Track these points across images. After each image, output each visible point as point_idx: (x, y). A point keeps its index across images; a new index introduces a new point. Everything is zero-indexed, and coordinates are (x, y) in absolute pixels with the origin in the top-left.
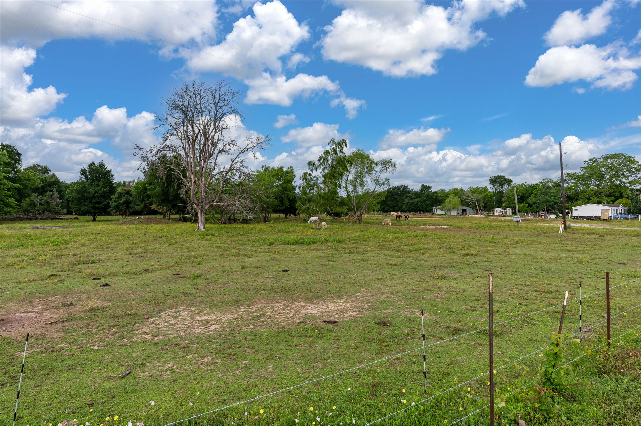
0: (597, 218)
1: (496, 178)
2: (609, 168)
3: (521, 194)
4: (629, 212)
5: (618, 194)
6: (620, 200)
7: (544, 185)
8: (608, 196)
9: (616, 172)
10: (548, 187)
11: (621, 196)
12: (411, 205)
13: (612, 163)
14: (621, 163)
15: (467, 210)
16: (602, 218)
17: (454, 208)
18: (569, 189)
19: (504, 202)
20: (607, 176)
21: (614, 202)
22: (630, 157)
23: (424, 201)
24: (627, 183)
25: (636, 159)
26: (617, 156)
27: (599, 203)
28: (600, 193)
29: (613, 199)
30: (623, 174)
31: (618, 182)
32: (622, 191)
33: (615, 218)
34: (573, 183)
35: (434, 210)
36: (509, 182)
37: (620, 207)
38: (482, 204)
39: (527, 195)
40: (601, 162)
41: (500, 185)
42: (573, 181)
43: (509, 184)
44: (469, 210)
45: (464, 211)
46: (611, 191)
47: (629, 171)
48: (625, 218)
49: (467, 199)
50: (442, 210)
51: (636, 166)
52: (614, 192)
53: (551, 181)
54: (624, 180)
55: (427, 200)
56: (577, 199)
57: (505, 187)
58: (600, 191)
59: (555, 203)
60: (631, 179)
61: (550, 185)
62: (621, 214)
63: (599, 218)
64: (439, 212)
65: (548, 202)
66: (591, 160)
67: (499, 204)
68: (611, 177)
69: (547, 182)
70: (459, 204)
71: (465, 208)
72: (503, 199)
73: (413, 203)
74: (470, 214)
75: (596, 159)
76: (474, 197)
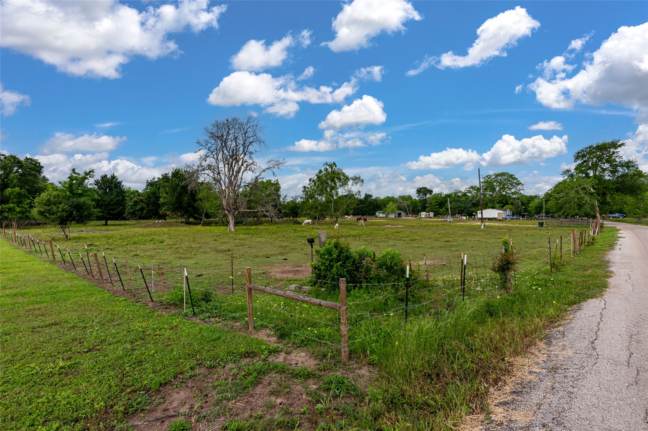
0: (495, 219)
1: (421, 189)
2: (499, 182)
3: (440, 201)
4: (513, 215)
5: (504, 202)
6: (507, 206)
7: (455, 194)
8: (499, 203)
9: (504, 186)
10: (458, 196)
11: (507, 203)
12: (357, 210)
13: (501, 179)
14: (506, 179)
15: (402, 214)
16: (498, 219)
17: (393, 212)
18: (473, 197)
19: (427, 207)
20: (498, 189)
21: (502, 207)
22: (512, 175)
23: (367, 206)
24: (510, 194)
25: (516, 176)
26: (503, 174)
27: (493, 208)
28: (493, 201)
29: (502, 205)
30: (508, 187)
31: (504, 193)
32: (508, 199)
33: (506, 219)
34: (475, 193)
35: (377, 214)
36: (431, 192)
37: (508, 211)
38: (411, 209)
39: (444, 202)
40: (493, 179)
41: (424, 194)
42: (475, 192)
43: (431, 194)
44: (403, 214)
45: (400, 215)
46: (500, 199)
47: (512, 185)
48: (512, 219)
49: (400, 205)
50: (383, 214)
51: (516, 182)
52: (502, 200)
53: (461, 192)
54: (509, 192)
55: (370, 206)
56: (478, 205)
57: (427, 196)
58: (493, 199)
59: (465, 208)
60: (513, 190)
61: (460, 195)
62: (508, 216)
63: (496, 218)
64: (381, 215)
65: (460, 207)
66: (487, 176)
67: (424, 209)
68: (500, 189)
69: (458, 192)
70: (396, 209)
71: (400, 212)
72: (427, 205)
73: (359, 208)
74: (404, 217)
75: (490, 176)
76: (405, 203)
